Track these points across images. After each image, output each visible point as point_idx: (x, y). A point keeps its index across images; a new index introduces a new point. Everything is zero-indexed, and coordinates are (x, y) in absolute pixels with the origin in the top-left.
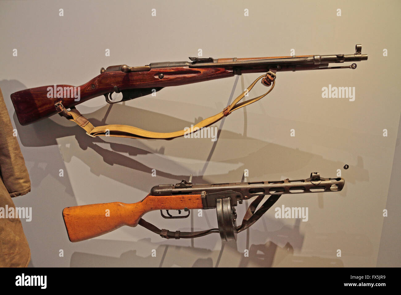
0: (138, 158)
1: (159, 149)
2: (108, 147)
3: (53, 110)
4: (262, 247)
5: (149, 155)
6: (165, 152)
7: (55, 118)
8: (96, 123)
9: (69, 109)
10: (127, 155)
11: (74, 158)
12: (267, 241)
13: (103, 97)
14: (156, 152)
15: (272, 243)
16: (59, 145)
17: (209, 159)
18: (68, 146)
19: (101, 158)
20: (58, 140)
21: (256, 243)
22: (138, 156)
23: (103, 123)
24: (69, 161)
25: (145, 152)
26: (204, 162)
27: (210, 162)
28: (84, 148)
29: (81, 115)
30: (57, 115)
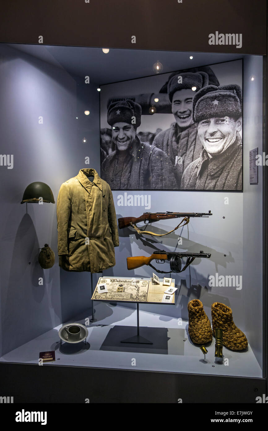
0: (154, 244)
1: (161, 241)
2: (144, 239)
3: (129, 225)
4: (195, 286)
5: (157, 243)
6: (163, 243)
7: (129, 227)
8: (141, 230)
9: (134, 225)
10: (150, 243)
11: (134, 242)
12: (197, 284)
13: (143, 222)
14: (160, 242)
15: (199, 285)
16: (130, 237)
17: (176, 247)
18: (133, 238)
19: (142, 243)
20: (130, 235)
21: (194, 285)
22: (154, 243)
23: (144, 230)
24: (132, 243)
25: (156, 242)
26: (175, 248)
27: (177, 248)
28: (137, 239)
29: (137, 227)
30: (130, 226)
